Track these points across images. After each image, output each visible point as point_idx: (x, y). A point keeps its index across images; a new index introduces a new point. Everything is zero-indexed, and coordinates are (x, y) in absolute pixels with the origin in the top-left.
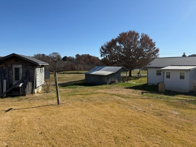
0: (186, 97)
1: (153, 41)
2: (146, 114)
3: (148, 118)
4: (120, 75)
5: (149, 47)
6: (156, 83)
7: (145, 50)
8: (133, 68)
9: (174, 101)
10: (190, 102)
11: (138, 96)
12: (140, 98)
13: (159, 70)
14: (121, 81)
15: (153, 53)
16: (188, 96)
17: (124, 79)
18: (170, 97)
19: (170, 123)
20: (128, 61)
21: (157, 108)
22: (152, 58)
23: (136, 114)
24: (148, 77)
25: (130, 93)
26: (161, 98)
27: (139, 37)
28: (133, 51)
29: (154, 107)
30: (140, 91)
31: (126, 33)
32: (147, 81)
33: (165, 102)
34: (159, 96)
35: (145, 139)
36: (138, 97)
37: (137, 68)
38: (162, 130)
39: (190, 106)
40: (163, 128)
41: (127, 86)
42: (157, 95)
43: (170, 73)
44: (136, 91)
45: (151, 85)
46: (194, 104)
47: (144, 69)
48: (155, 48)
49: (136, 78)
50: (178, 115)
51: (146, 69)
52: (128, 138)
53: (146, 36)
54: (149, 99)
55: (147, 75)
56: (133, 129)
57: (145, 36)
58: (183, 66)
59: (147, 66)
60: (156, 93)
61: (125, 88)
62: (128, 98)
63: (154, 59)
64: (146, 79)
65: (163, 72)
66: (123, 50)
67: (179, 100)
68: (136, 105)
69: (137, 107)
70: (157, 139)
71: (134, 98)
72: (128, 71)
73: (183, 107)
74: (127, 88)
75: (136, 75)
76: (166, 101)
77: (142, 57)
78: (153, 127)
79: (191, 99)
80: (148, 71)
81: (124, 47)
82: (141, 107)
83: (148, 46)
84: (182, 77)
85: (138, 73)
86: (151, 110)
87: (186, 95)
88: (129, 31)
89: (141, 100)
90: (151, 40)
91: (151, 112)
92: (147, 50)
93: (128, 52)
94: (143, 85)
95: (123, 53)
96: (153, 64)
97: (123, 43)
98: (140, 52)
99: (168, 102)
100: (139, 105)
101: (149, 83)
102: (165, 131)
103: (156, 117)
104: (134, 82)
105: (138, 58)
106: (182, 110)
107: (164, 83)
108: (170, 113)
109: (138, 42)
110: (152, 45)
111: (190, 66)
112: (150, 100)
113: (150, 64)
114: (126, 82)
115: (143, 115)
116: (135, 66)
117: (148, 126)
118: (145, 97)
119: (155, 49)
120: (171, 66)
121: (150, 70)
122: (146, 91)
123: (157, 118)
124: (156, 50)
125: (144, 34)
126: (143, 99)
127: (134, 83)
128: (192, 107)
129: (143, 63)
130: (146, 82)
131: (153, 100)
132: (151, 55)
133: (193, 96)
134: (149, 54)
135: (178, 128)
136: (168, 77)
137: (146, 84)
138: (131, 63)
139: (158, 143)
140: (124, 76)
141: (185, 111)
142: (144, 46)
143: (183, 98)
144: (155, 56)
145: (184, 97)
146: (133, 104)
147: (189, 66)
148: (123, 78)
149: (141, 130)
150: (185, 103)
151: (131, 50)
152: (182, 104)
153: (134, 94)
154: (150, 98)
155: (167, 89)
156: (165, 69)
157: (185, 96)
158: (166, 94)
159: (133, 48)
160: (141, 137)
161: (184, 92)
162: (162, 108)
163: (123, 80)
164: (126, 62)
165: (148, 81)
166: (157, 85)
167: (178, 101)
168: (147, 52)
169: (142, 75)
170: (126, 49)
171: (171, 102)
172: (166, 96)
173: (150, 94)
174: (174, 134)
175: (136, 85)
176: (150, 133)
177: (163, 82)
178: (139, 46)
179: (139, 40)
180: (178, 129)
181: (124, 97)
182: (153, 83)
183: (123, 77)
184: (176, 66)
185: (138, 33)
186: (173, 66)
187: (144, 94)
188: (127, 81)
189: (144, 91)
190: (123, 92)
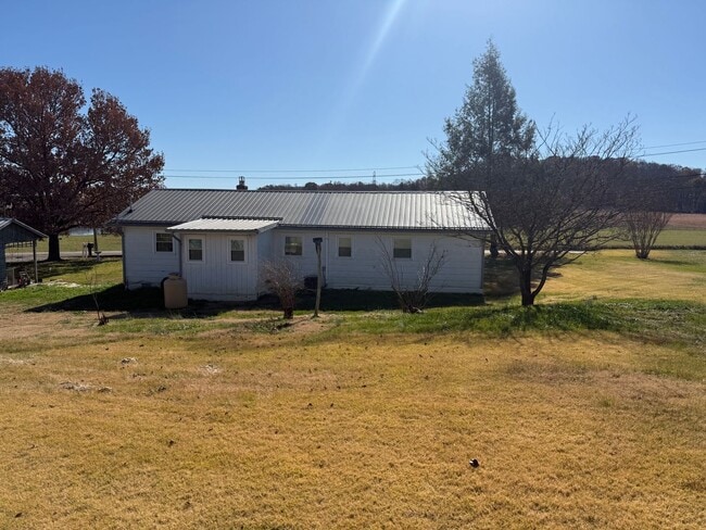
0: (249, 316)
1: (141, 127)
2: (109, 396)
3: (117, 410)
4: (4, 258)
5: (126, 146)
6: (155, 280)
7: (109, 157)
8: (65, 226)
9: (213, 332)
10: (255, 328)
11: (86, 335)
12: (92, 343)
13: (163, 232)
14: (6, 281)
15: (142, 171)
16: (255, 312)
17: (22, 274)
18: (202, 321)
19: (191, 409)
20: (41, 197)
21: (153, 366)
22: (141, 189)
23: (69, 409)
24: (127, 261)
25: (49, 330)
26: (169, 330)
27: (82, 102)
28: (58, 154)
29: (142, 365)
30: (94, 315)
31: (21, 75)
32: (122, 273)
33: (182, 342)
34: (164, 323)
35: (92, 494)
36: (84, 338)
37: (85, 226)
38: (160, 441)
39: (256, 342)
40: (167, 432)
41: (40, 302)
42: (158, 320)
43: (200, 241)
44: (78, 317)
45: (139, 289)
46: (265, 332)
47: (110, 231)
48: (148, 153)
49: (79, 265)
50: (218, 375)
51: (118, 229)
52: (18, 515)
53: (113, 103)
54: (128, 339)
55: (120, 252)
56: (42, 473)
57: (110, 100)
58: (239, 218)
59: (121, 217)
60: (155, 316)
61: (30, 311)
62: (40, 348)
63: (147, 191)
64: (120, 266)
65: (180, 241)
66: (12, 147)
67: (225, 328)
68: (69, 373)
69: (73, 381)
70: (138, 479)
71: (63, 346)
72: (41, 238)
73: (235, 348)
74: (38, 310)
75: (82, 253)
76: (187, 336)
77: (100, 183)
78: (129, 441)
79: (259, 320)
80: (123, 237)
81: (14, 135)
82: (88, 375)
83: (121, 141)
84: (237, 255)
85: (90, 246)
86: (129, 379)
87: (250, 310)
88: (38, 69)
89: (93, 349)
90: (134, 121)
91: (126, 389)
92: (117, 155)
93: (36, 157)
94: (109, 290)
95: (11, 158)
96: (142, 209)
97: (9, 114)
98: (90, 161)
99: (191, 340)
100: (84, 369)
101: (130, 280)
102: (172, 442)
103: (147, 400)
104: (70, 282)
105: (82, 185)
106: (231, 358)
107: (184, 276)
108: (193, 376)
109: (80, 119)
110: (138, 141)
111: (260, 219)
112: (131, 342)
113: (131, 211)
114: (32, 284)
115: (94, 405)
116: (73, 219)
117: (113, 440)
118: (110, 334)
119: (150, 158)
120: (204, 218)
121: (130, 233)
122: (118, 313)
123: (150, 401)
124: (152, 161)
125: (105, 95)
126: (103, 342)
127: (69, 285)
128: (261, 344)
129: (105, 208)
130: (119, 280)
131: (140, 342)
132: (136, 175)
133: (268, 309)
134: (127, 172)
135: (212, 420)
136: (196, 255)
137: (120, 287)
138: (54, 203)
139: (142, 490)
140: (25, 260)
141: (239, 359)
142: (105, 141)
143: (240, 320)
144: (150, 181)
145: (244, 317)
146: (56, 373)
147: (255, 219)
148: (17, 271)
149: (81, 466)
150: (244, 335)
151: (54, 153)
152: (234, 338)
153: (65, 332)
154: (131, 334)
155: (195, 297)
156: (182, 230)
157: (248, 312)
158: (187, 314)
159: (58, 142)
160: (78, 492)
161: (244, 299)
162: (169, 363)
163: (18, 278)
164: (33, 198)
165: (128, 274)
166: (159, 286)
167: (223, 331)
168: (121, 163)
169: (104, 253)
170: (27, 144)
171: (201, 338)
172: (187, 321)
173: (131, 322)
174: (198, 442)
175: (81, 294)
176: (115, 463)
177: (179, 274)
178: (84, 136)
179: (83, 112)
180: (215, 421)
181: (17, 351)
182: (146, 280)
183: (20, 266)
184: (219, 218)
185: (79, 83)
186: (209, 218)
187: (111, 323)
188: (40, 281)
189: (108, 314)
190: (17, 327)
